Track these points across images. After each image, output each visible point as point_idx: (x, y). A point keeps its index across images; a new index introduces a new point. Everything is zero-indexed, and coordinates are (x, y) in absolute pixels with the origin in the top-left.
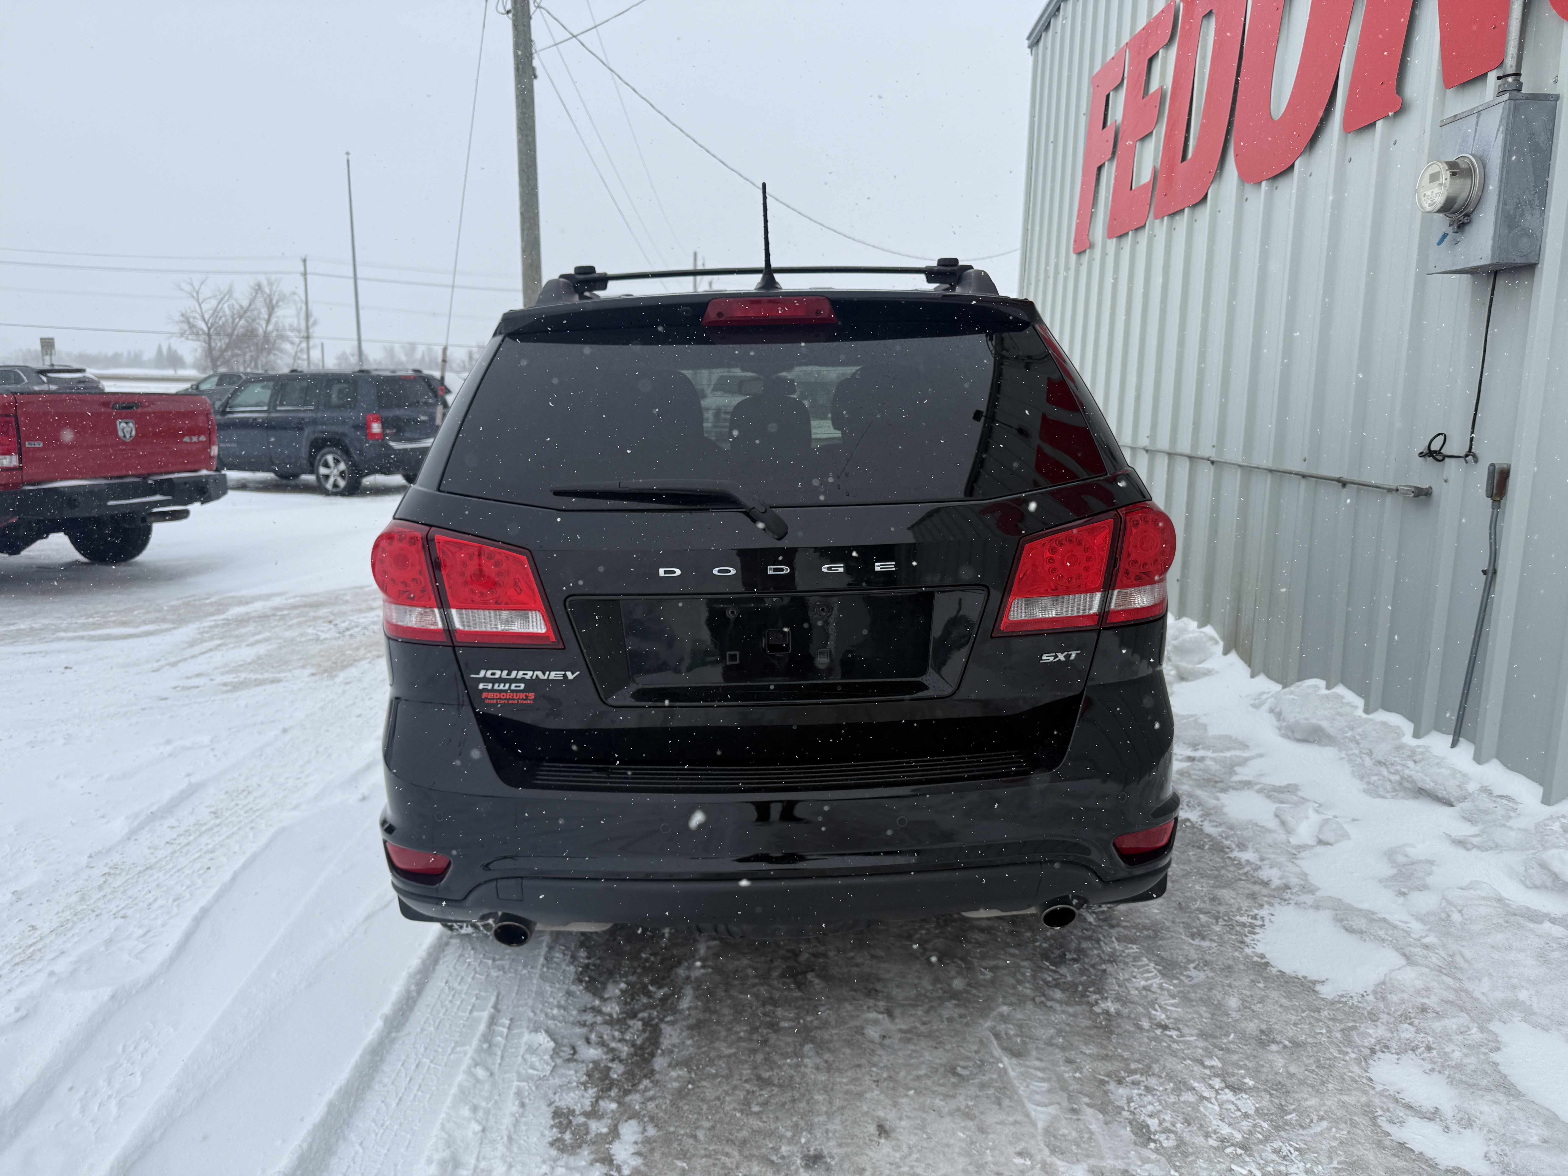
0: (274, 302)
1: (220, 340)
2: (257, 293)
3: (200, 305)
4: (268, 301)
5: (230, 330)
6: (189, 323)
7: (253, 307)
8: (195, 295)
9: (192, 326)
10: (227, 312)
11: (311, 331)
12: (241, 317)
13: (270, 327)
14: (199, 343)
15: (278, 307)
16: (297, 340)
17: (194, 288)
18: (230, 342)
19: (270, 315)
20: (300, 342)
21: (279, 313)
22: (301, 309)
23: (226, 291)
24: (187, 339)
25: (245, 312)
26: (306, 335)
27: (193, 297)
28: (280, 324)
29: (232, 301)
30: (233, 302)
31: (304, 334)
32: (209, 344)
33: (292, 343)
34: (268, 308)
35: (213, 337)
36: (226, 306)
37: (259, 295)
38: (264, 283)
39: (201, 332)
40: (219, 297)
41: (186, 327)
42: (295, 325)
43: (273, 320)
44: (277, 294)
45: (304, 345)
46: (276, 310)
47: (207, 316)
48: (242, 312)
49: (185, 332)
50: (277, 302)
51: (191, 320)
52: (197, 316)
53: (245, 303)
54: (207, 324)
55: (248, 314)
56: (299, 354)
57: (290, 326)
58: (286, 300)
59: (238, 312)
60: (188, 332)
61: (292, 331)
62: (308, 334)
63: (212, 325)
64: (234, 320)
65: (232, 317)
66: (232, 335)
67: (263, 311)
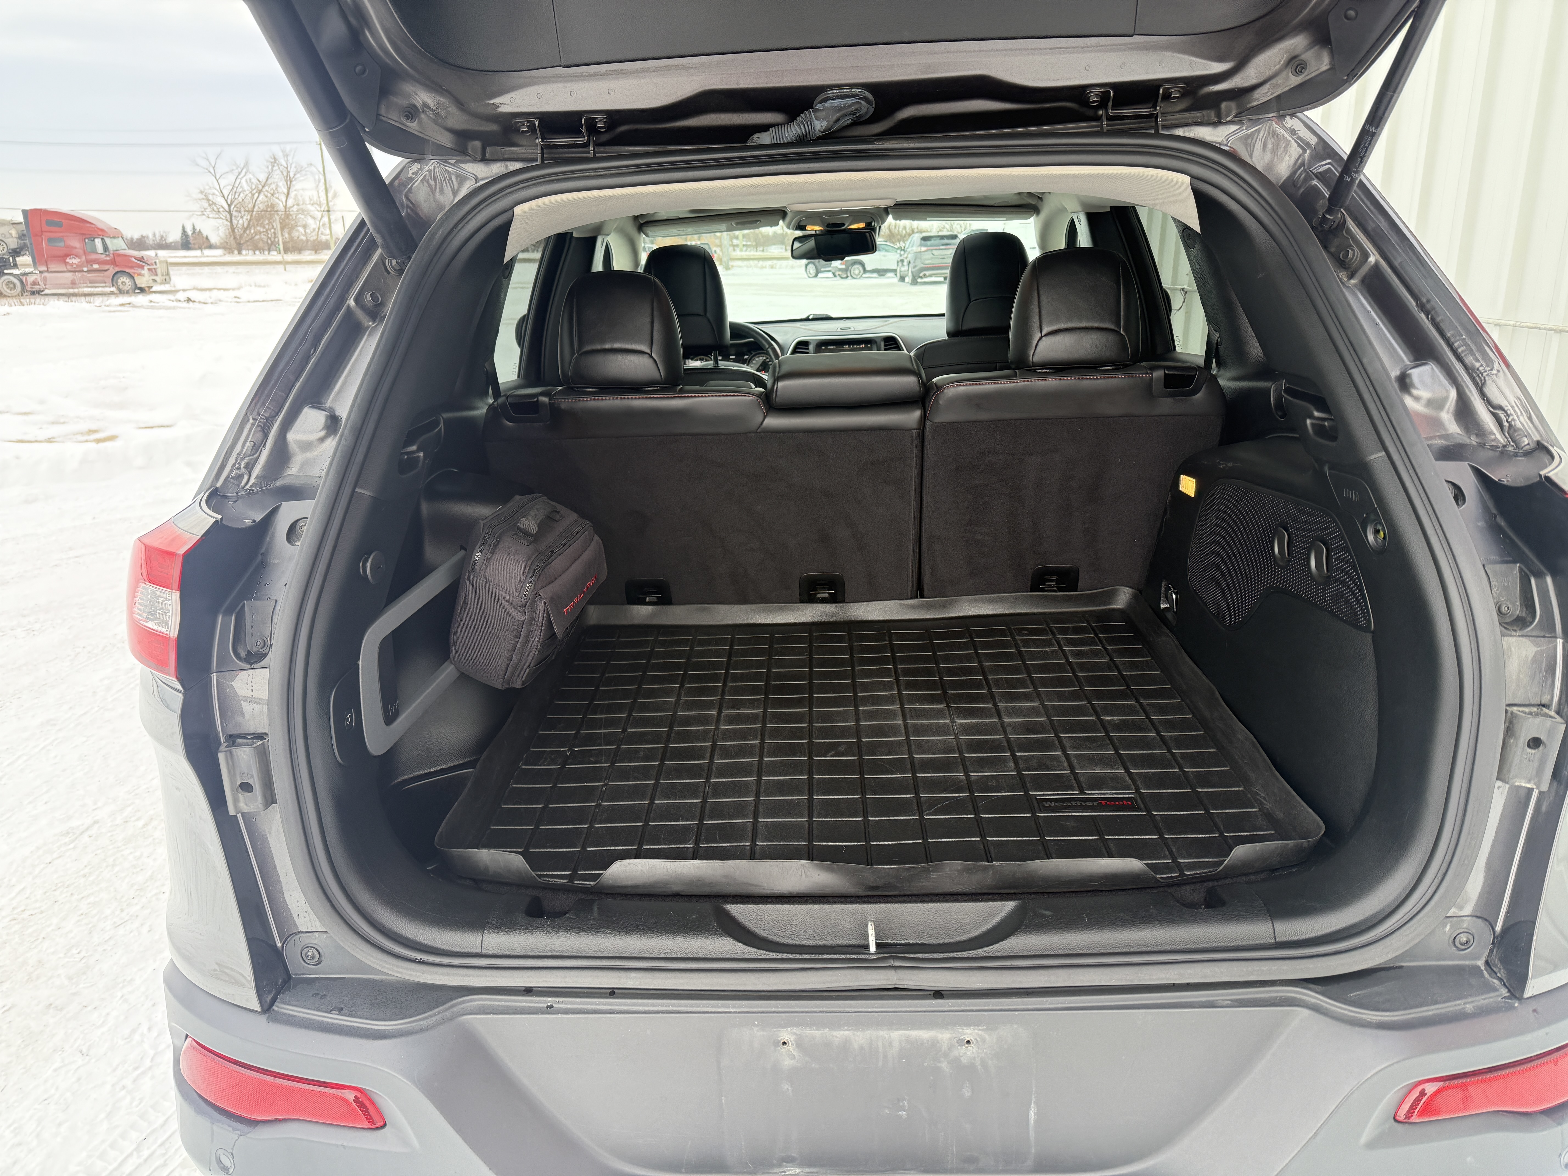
0: (292, 175)
1: (242, 217)
2: (274, 166)
4: (285, 174)
5: (250, 206)
6: (208, 200)
7: (269, 181)
8: (212, 171)
9: (212, 204)
10: (246, 187)
11: (331, 204)
12: (260, 192)
13: (290, 202)
14: (220, 221)
15: (295, 179)
16: (319, 215)
17: (210, 163)
18: (250, 220)
19: (289, 189)
20: (322, 217)
21: (297, 186)
22: (319, 181)
24: (208, 217)
25: (263, 187)
26: (326, 209)
28: (300, 198)
29: (249, 176)
30: (251, 176)
31: (324, 207)
32: (231, 222)
33: (314, 218)
34: (286, 181)
35: (234, 214)
36: (243, 181)
37: (276, 168)
38: (280, 155)
39: (221, 210)
40: (236, 172)
41: (206, 205)
42: (315, 198)
43: (292, 194)
44: (293, 166)
45: (326, 219)
46: (294, 183)
47: (226, 193)
48: (260, 187)
49: (205, 209)
50: (295, 175)
51: (211, 197)
53: (262, 178)
54: (226, 201)
55: (267, 188)
56: (322, 229)
57: (311, 200)
58: (304, 173)
59: (257, 187)
60: (209, 209)
61: (312, 205)
62: (328, 207)
63: (232, 202)
64: (253, 195)
65: (251, 192)
66: (253, 211)
67: (280, 184)
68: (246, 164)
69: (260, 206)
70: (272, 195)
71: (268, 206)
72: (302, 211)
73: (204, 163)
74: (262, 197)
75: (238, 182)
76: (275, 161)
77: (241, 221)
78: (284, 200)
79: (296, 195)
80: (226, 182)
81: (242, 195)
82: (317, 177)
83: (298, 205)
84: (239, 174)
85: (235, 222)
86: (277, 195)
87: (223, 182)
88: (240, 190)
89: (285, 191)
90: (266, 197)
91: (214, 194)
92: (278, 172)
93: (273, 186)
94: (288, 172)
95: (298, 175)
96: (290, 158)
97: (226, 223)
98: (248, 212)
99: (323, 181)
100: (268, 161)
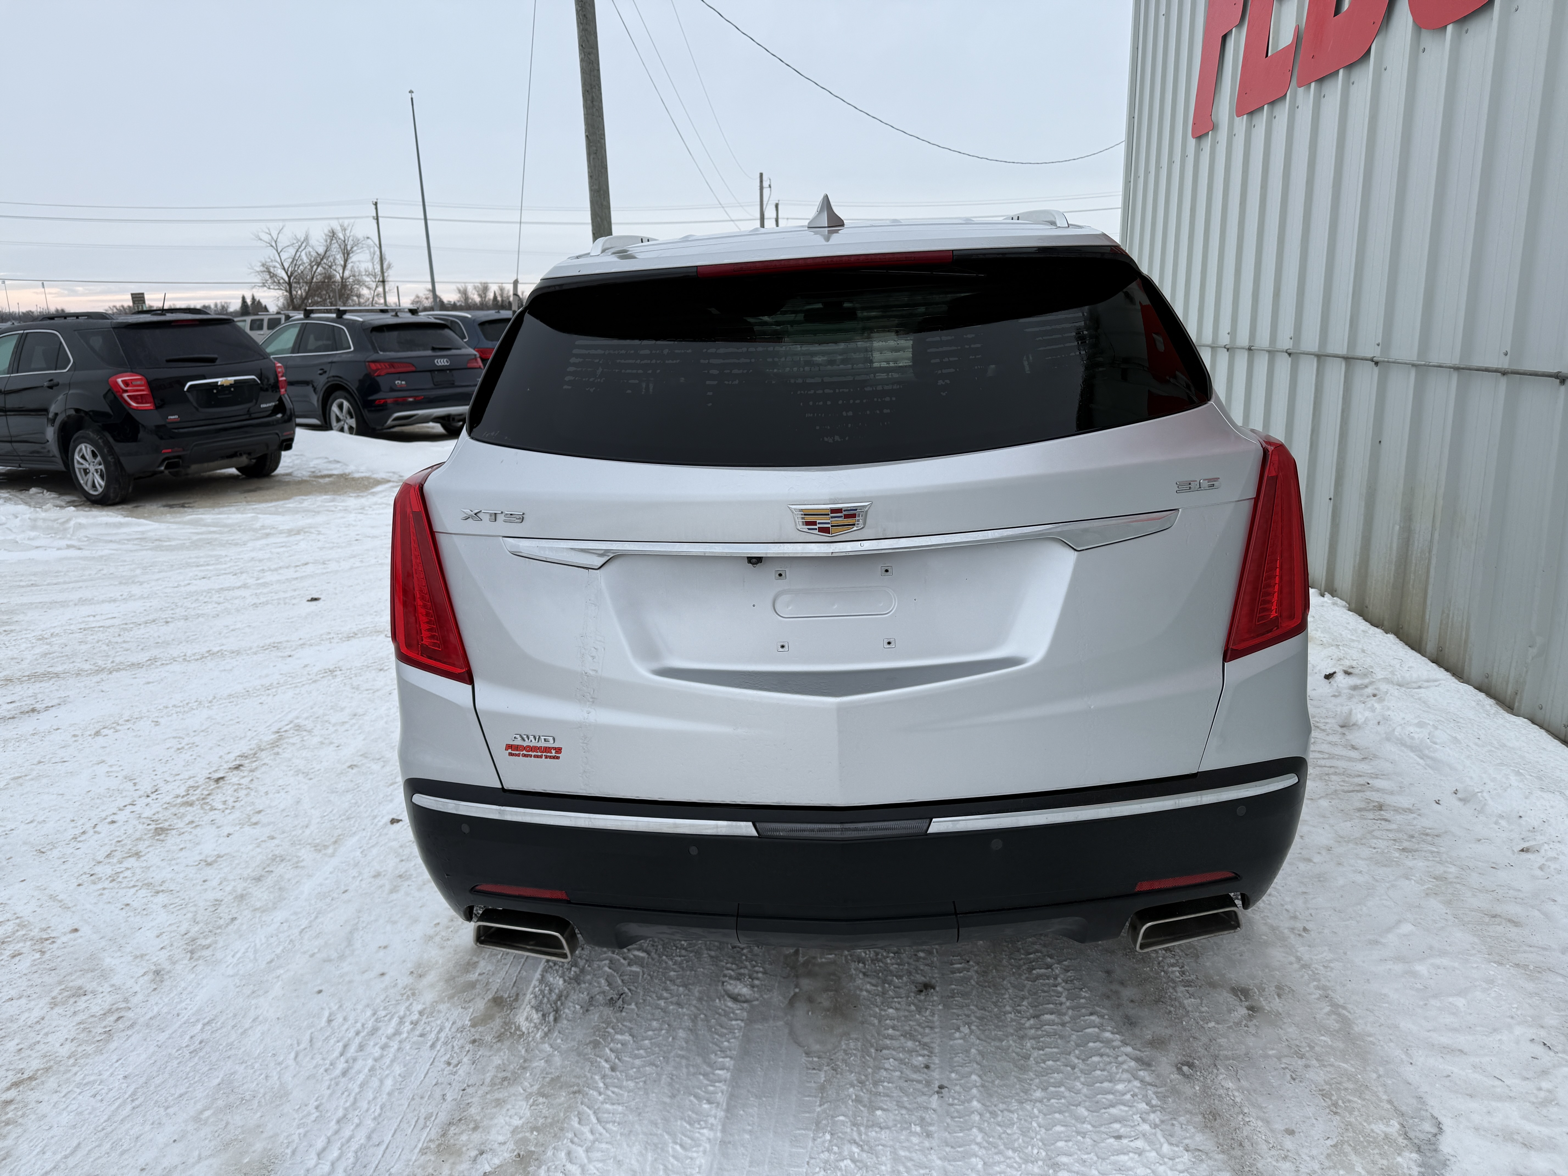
0: (349, 248)
1: (300, 288)
2: (331, 240)
3: (279, 254)
4: (343, 247)
5: (309, 278)
6: (270, 272)
7: (329, 253)
8: (274, 244)
9: (273, 276)
10: (305, 259)
11: (386, 274)
12: (318, 264)
13: (347, 273)
14: (280, 292)
15: (353, 252)
16: (373, 285)
17: (272, 237)
18: (309, 290)
19: (346, 261)
20: (377, 287)
21: (354, 258)
22: (374, 254)
23: (302, 239)
24: (269, 288)
25: (322, 259)
26: (381, 279)
27: (272, 246)
28: (356, 270)
29: (309, 249)
30: (311, 250)
31: (379, 278)
32: (290, 292)
33: (369, 288)
34: (344, 254)
35: (294, 285)
37: (334, 241)
38: (338, 229)
39: (281, 281)
40: (297, 246)
41: (267, 276)
42: (371, 269)
43: (349, 266)
44: (351, 240)
45: (380, 289)
46: (351, 255)
47: (286, 265)
48: (319, 260)
49: (266, 281)
50: (352, 248)
51: (272, 270)
52: (277, 265)
53: (321, 250)
54: (287, 273)
55: (325, 260)
56: (376, 299)
57: (366, 271)
58: (360, 245)
59: (315, 259)
60: (270, 281)
61: (368, 276)
62: (383, 277)
63: (292, 273)
64: (312, 267)
65: (310, 264)
66: (311, 282)
67: (338, 257)
68: (306, 239)
69: (318, 278)
70: (330, 267)
71: (325, 278)
72: (360, 283)
73: (266, 238)
74: (320, 269)
75: (298, 254)
76: (333, 235)
77: (299, 292)
78: (341, 272)
79: (353, 267)
80: (287, 256)
81: (301, 267)
82: (372, 250)
83: (354, 276)
84: (300, 247)
85: (294, 293)
86: (334, 267)
87: (284, 256)
88: (299, 262)
89: (342, 263)
90: (324, 268)
91: (275, 267)
92: (336, 245)
93: (331, 259)
94: (346, 245)
95: (355, 248)
96: (348, 232)
97: (286, 293)
98: (306, 283)
99: (378, 253)
100: (326, 235)
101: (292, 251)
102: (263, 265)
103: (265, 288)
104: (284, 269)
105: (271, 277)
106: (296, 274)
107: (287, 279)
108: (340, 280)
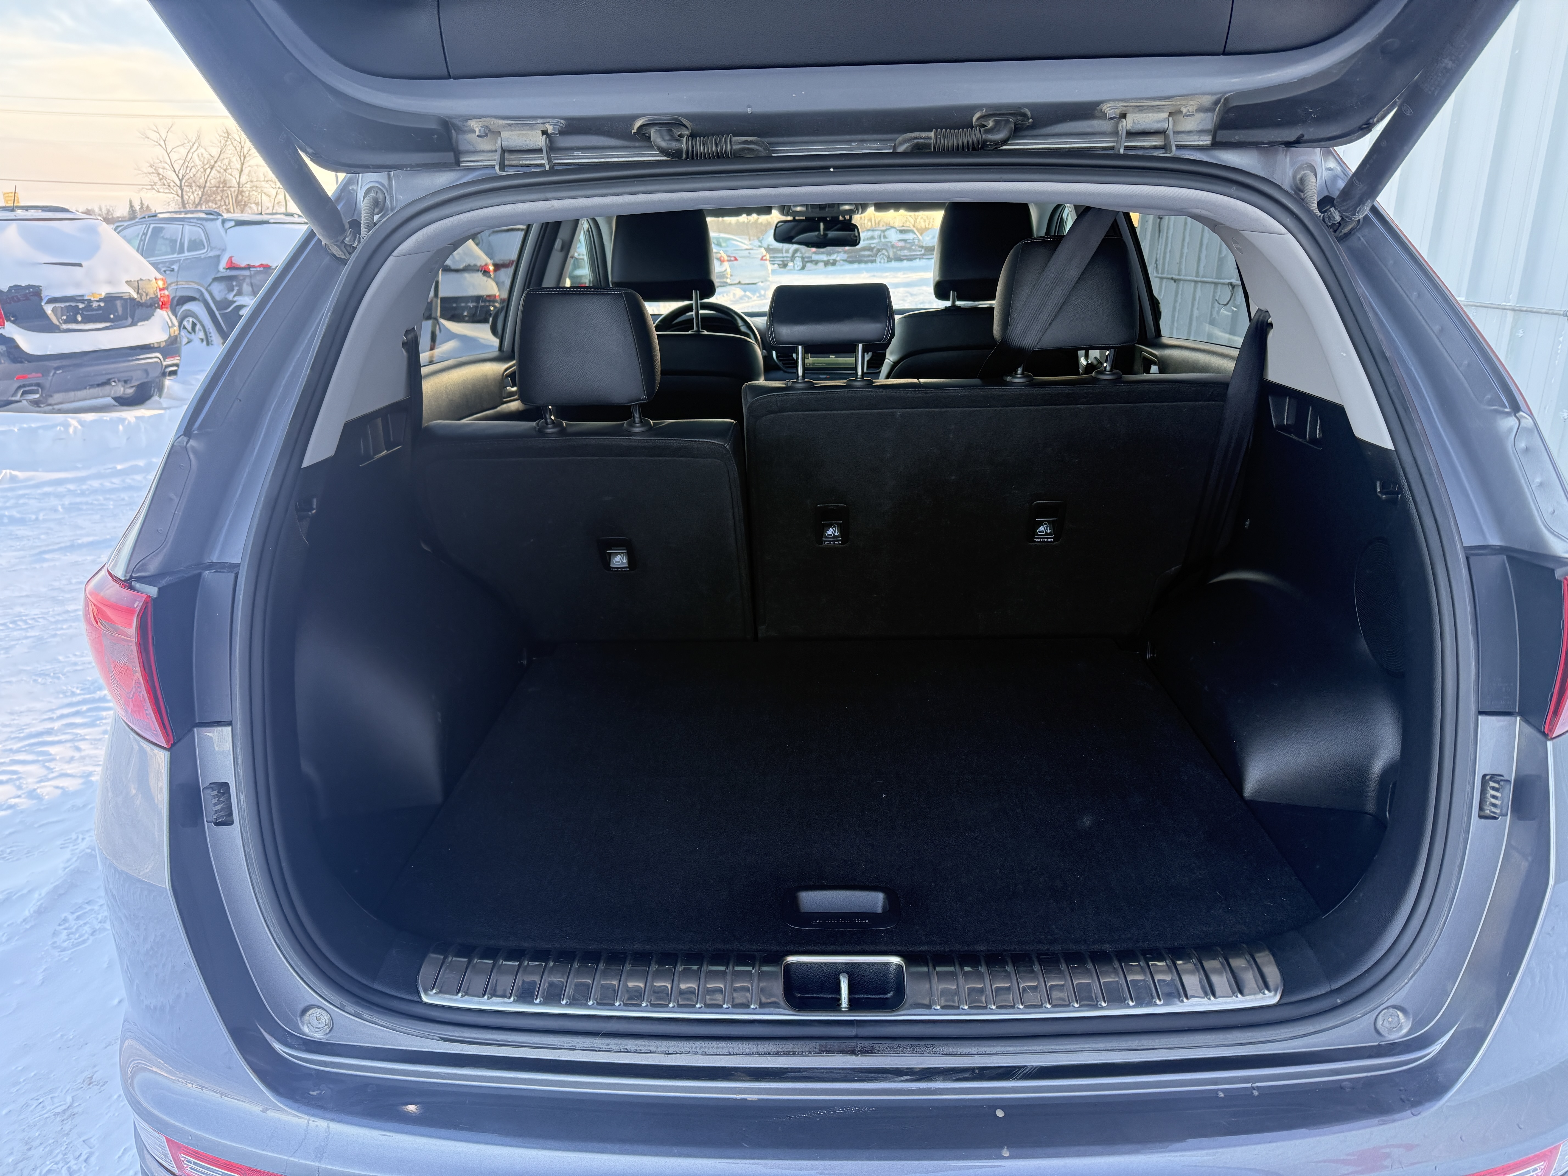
3: (168, 155)
23: (194, 140)
27: (161, 146)
52: (168, 167)
101: (183, 151)
102: (151, 166)
103: (154, 191)
104: (175, 171)
105: (160, 180)
106: (187, 177)
107: (178, 183)
108: (236, 185)
